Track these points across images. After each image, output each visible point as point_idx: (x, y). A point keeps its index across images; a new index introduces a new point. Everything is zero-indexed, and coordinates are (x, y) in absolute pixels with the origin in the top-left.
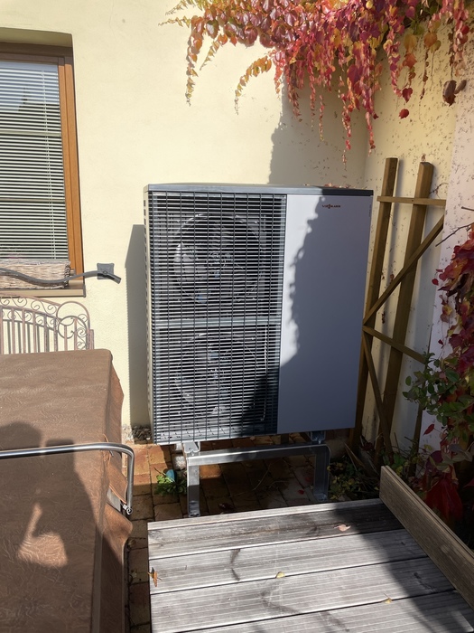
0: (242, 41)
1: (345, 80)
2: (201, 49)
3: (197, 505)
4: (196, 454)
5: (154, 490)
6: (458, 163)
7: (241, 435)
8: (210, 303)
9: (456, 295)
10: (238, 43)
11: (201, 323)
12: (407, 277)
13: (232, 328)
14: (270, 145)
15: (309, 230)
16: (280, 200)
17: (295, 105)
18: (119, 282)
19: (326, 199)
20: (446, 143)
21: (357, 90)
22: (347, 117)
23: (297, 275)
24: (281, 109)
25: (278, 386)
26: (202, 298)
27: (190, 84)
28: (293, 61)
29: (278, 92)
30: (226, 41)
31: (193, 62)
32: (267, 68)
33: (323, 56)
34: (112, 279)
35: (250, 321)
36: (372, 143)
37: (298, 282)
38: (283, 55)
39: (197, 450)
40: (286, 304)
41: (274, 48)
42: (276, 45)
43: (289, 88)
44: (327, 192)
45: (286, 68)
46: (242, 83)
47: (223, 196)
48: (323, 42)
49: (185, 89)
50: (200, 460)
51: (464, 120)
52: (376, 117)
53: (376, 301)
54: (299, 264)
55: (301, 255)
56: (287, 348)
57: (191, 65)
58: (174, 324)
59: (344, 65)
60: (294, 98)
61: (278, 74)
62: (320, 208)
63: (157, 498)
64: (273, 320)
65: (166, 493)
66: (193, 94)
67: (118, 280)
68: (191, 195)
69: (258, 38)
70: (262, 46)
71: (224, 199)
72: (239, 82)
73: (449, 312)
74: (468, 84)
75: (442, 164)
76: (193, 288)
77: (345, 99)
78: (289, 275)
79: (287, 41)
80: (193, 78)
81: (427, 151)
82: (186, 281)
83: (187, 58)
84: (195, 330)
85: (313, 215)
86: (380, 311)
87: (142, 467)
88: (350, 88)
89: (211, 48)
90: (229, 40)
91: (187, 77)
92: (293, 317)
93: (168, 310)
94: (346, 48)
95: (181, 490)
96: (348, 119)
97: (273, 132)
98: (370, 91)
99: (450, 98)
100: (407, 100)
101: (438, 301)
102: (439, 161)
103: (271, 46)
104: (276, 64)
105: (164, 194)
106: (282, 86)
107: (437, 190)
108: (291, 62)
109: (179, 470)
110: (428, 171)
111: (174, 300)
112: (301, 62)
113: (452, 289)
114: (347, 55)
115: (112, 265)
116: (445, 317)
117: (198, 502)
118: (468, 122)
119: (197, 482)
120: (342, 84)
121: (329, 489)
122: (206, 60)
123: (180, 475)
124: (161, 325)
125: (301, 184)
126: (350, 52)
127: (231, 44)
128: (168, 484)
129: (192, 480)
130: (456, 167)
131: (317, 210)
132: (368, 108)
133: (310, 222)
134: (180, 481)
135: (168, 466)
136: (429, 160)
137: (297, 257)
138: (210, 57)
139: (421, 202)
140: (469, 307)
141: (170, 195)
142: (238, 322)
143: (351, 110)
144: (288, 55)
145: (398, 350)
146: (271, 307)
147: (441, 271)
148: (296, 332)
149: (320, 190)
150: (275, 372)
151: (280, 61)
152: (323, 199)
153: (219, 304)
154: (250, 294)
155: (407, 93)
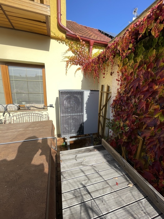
1: (94, 71)
2: (68, 66)
3: (69, 148)
5: (61, 146)
7: (77, 135)
8: (71, 111)
10: (75, 65)
12: (106, 105)
13: (75, 115)
14: (81, 83)
15: (88, 97)
16: (83, 92)
17: (85, 76)
18: (54, 108)
19: (91, 92)
20: (111, 82)
21: (96, 73)
23: (86, 105)
24: (83, 76)
26: (69, 110)
28: (85, 68)
29: (82, 73)
30: (73, 65)
32: (80, 69)
33: (90, 67)
34: (52, 107)
35: (78, 114)
37: (87, 107)
39: (69, 138)
40: (85, 111)
46: (76, 72)
48: (90, 65)
49: (65, 73)
50: (70, 140)
51: (114, 78)
52: (99, 78)
53: (101, 110)
54: (87, 103)
56: (85, 119)
57: (66, 69)
59: (93, 69)
60: (85, 74)
61: (82, 70)
63: (62, 148)
64: (82, 114)
66: (67, 74)
68: (67, 91)
69: (78, 64)
70: (79, 66)
74: (114, 72)
76: (67, 108)
77: (94, 75)
78: (85, 105)
79: (83, 65)
80: (67, 71)
83: (66, 67)
84: (68, 116)
85: (89, 95)
86: (102, 112)
87: (59, 142)
88: (94, 73)
89: (70, 66)
92: (86, 113)
95: (66, 146)
96: (94, 78)
98: (98, 73)
99: (111, 75)
101: (111, 110)
102: (110, 85)
103: (81, 66)
107: (110, 90)
110: (108, 87)
111: (64, 111)
113: (113, 107)
115: (52, 105)
116: (112, 112)
119: (69, 144)
122: (69, 68)
123: (66, 143)
125: (87, 89)
126: (94, 67)
128: (64, 145)
130: (113, 86)
132: (98, 76)
135: (64, 142)
136: (108, 85)
139: (107, 92)
140: (116, 110)
141: (63, 91)
144: (84, 67)
145: (105, 118)
146: (82, 111)
147: (111, 104)
149: (90, 90)
150: (83, 123)
151: (82, 68)
155: (104, 74)
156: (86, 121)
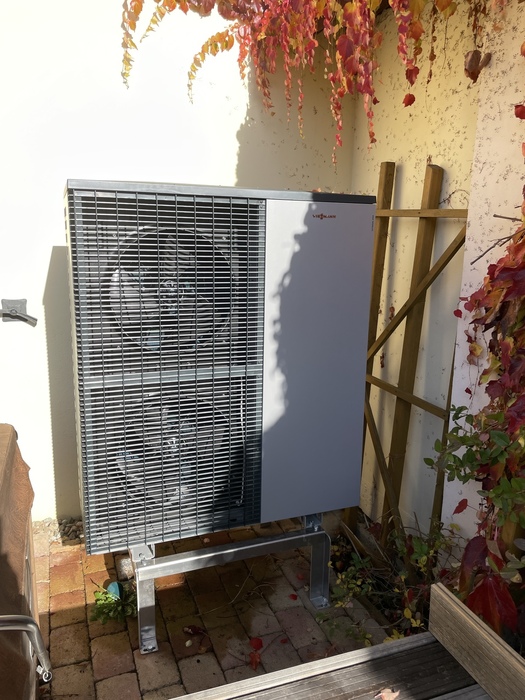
0: (196, 9)
1: (333, 56)
2: (141, 15)
3: (152, 633)
4: (150, 563)
5: (90, 615)
6: (483, 160)
7: (213, 529)
8: (164, 349)
9: (492, 329)
10: (190, 12)
11: (152, 378)
13: (195, 383)
14: (235, 146)
15: (297, 248)
16: (257, 206)
17: (265, 94)
18: (34, 324)
19: (317, 205)
21: (349, 67)
22: (337, 104)
23: (283, 308)
24: (247, 100)
25: (260, 459)
26: (152, 343)
27: (127, 60)
28: (262, 36)
29: (243, 78)
30: (174, 8)
31: (131, 31)
32: (228, 45)
33: (302, 28)
34: (25, 320)
35: (221, 372)
36: (372, 135)
37: (284, 318)
38: (249, 30)
39: (150, 556)
40: (269, 348)
41: (236, 21)
42: (239, 17)
43: (258, 72)
44: (317, 197)
45: (252, 47)
46: (197, 62)
47: (179, 199)
48: (302, 10)
49: (121, 66)
50: (156, 570)
51: (489, 104)
52: (375, 101)
54: (285, 294)
55: (287, 281)
56: (271, 407)
57: (128, 35)
58: (111, 381)
59: (331, 35)
60: (264, 84)
61: (242, 55)
62: (309, 218)
63: (94, 627)
64: (251, 370)
65: (108, 617)
66: (131, 73)
67: (33, 322)
68: (132, 197)
69: (216, 6)
70: (220, 17)
71: (179, 203)
72: (192, 61)
73: (478, 352)
74: (494, 58)
75: (456, 166)
76: (138, 329)
77: (333, 79)
78: (271, 309)
79: (253, 12)
80: (132, 52)
81: (433, 151)
82: (129, 319)
83: (123, 26)
84: (142, 388)
85: (301, 228)
86: (379, 353)
87: (73, 579)
88: (339, 66)
89: (155, 14)
90: (178, 6)
91: (123, 51)
92: (279, 364)
93: (102, 361)
94: (334, 13)
95: (130, 611)
96: (338, 107)
97: (238, 128)
98: (371, 64)
99: (473, 73)
100: (412, 83)
101: (462, 339)
102: (451, 163)
103: (233, 18)
104: (239, 41)
105: (91, 194)
106: (247, 70)
107: (449, 200)
108: (259, 38)
109: (126, 579)
110: (437, 177)
111: (112, 347)
112: (272, 38)
113: (488, 321)
114: (335, 22)
115: (23, 303)
116: (472, 357)
117: (153, 627)
118: (496, 107)
119: (151, 602)
120: (329, 60)
121: (331, 592)
122: (148, 30)
123: (126, 589)
124: (94, 383)
125: (287, 184)
126: (339, 18)
127: (181, 12)
128: (110, 604)
129: (145, 600)
130: (480, 165)
131: (307, 221)
133: (297, 237)
134: (128, 597)
135: (111, 575)
136: (436, 162)
137: (281, 284)
138: (153, 26)
139: (430, 214)
140: (512, 345)
141: (100, 195)
142: (204, 374)
143: (341, 94)
144: (255, 30)
145: (405, 400)
146: (246, 349)
147: (466, 299)
148: (283, 384)
149: (310, 194)
150: (256, 440)
151: (244, 38)
152: (314, 207)
153: (176, 351)
154: (219, 336)
155: (412, 74)
156: (281, 423)
